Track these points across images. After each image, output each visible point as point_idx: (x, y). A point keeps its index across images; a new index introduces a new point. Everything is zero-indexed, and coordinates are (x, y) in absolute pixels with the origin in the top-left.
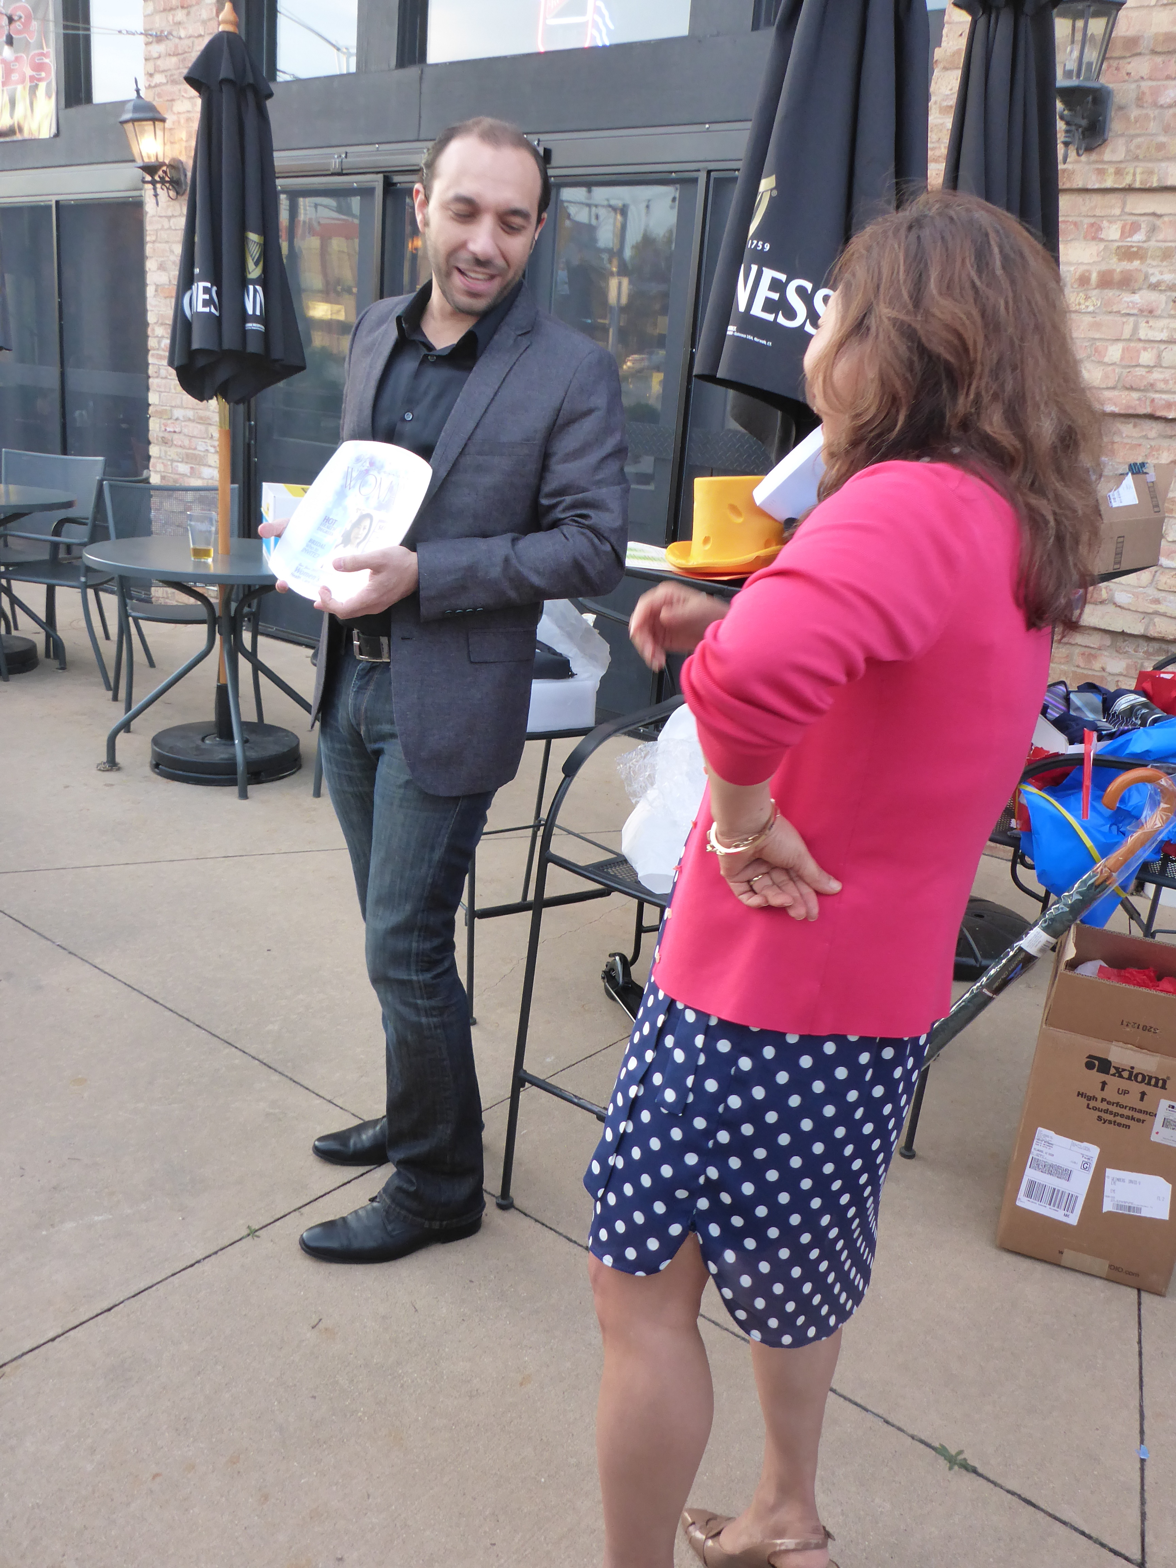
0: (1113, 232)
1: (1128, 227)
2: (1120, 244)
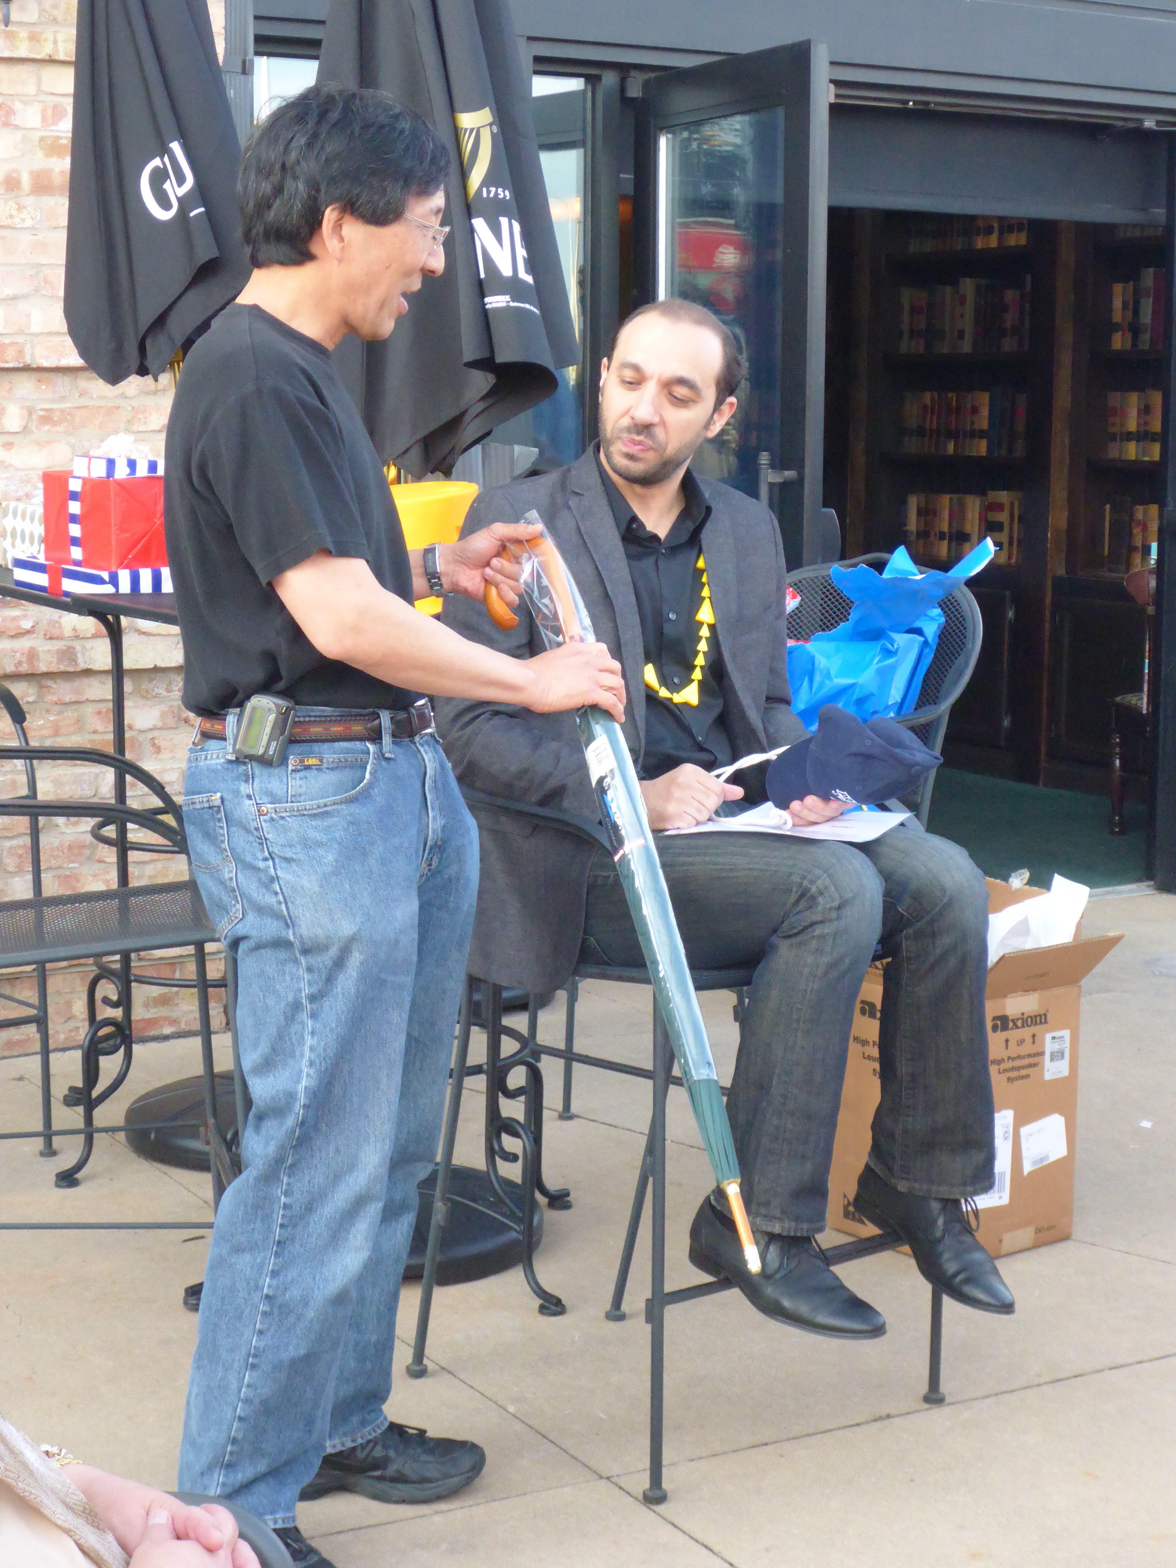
2: (43, 133)
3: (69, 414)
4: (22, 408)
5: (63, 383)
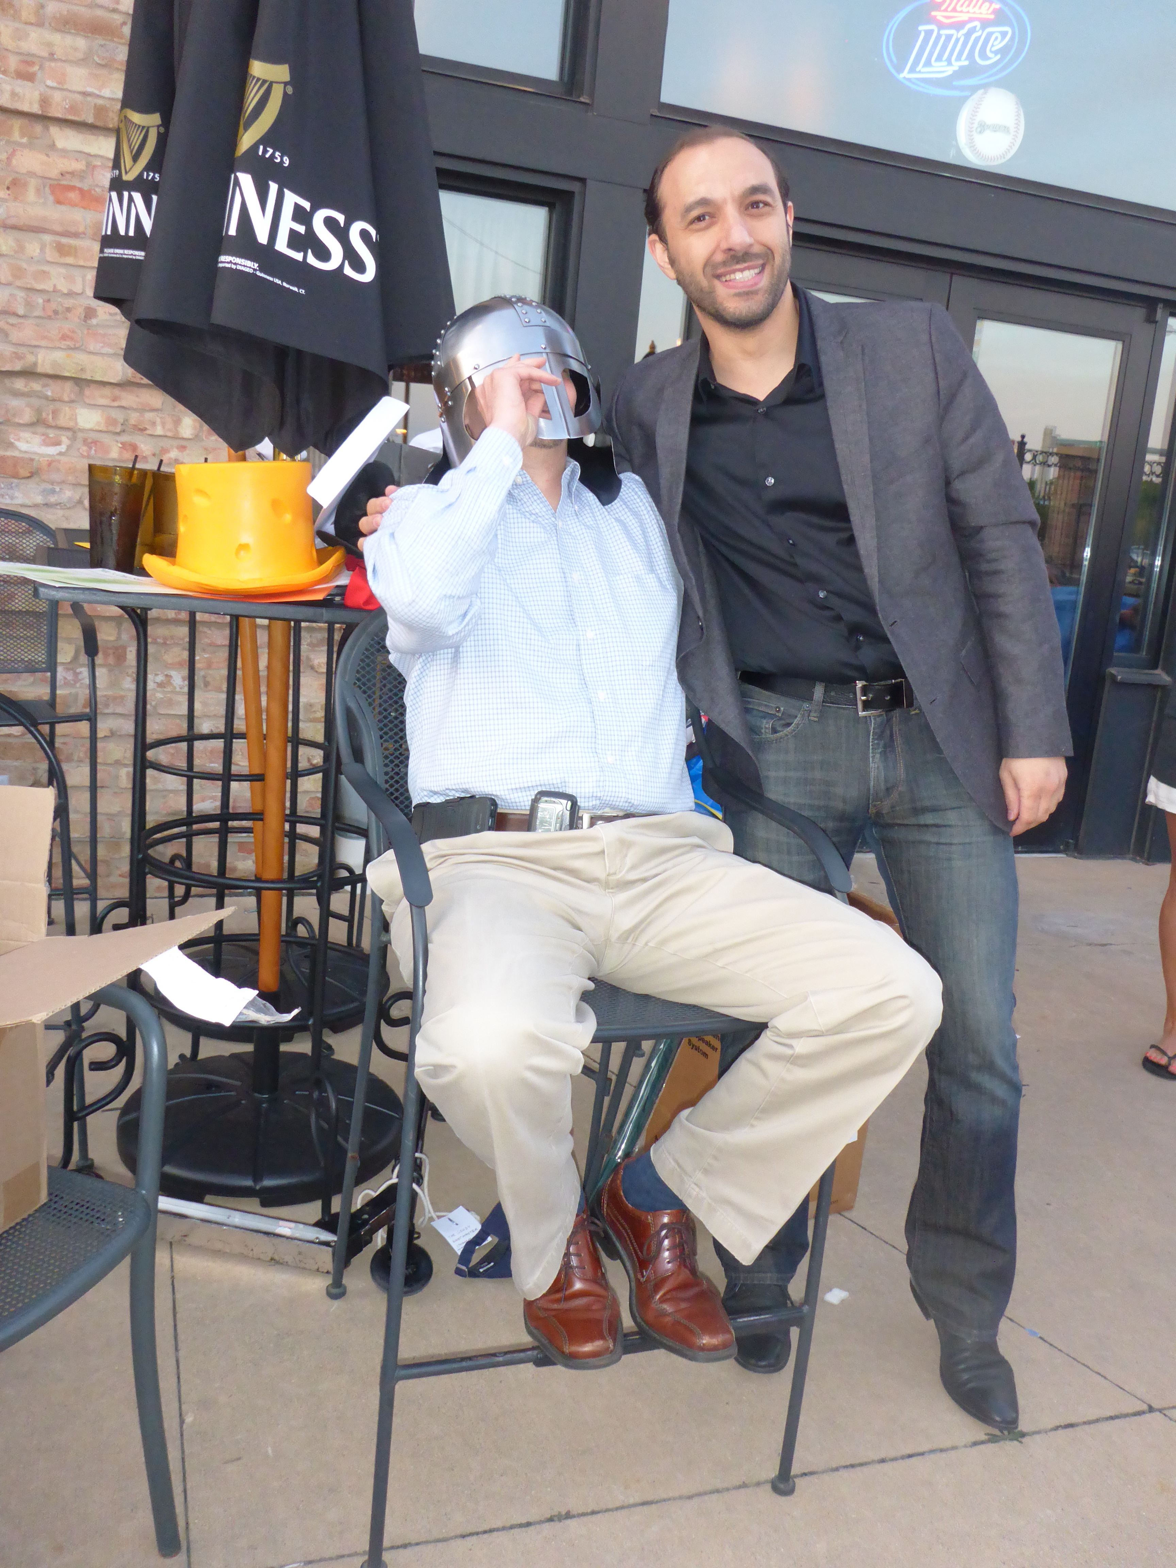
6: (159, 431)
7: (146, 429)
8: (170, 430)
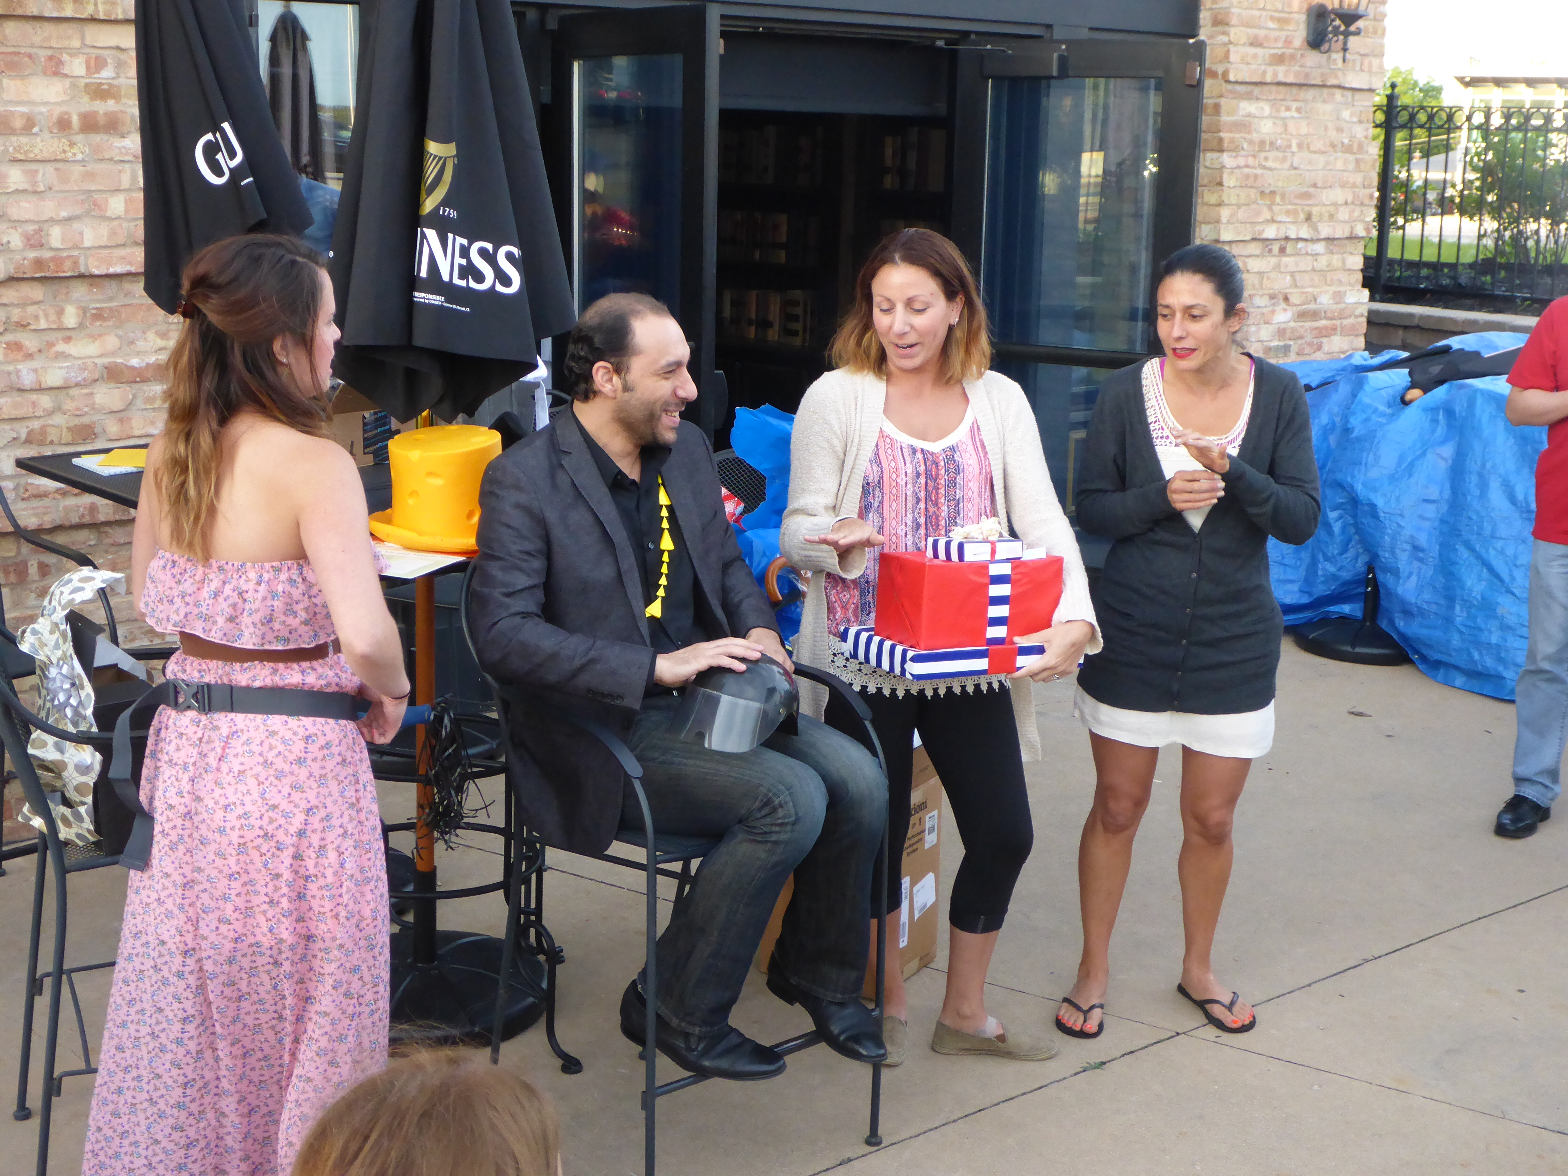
0: (77, 67)
1: (93, 62)
2: (88, 81)
3: (118, 312)
4: (78, 308)
5: (111, 287)
6: (43, 324)
7: (29, 324)
8: (54, 322)
